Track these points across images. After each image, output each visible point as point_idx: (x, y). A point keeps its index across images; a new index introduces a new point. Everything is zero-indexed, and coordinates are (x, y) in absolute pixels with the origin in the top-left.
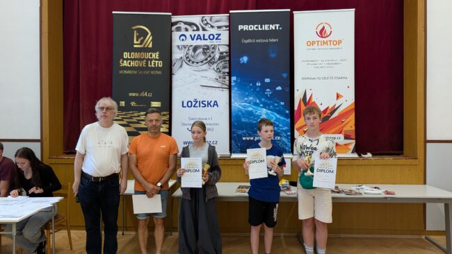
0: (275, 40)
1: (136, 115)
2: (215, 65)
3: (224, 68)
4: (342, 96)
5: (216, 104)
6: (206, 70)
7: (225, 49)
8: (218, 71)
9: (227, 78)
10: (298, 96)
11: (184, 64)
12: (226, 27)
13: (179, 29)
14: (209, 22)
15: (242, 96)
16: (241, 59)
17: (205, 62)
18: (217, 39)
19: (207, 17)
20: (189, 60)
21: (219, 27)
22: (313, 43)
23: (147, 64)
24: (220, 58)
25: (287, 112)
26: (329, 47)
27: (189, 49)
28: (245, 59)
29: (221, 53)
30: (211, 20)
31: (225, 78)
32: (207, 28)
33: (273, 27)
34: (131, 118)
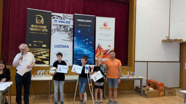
0: (90, 26)
1: (36, 49)
2: (68, 33)
3: (71, 34)
4: (110, 46)
5: (68, 47)
6: (64, 34)
7: (72, 27)
8: (69, 34)
9: (72, 37)
10: (97, 45)
11: (56, 31)
12: (72, 19)
13: (54, 18)
14: (66, 16)
15: (78, 44)
16: (78, 31)
17: (64, 31)
18: (69, 23)
19: (65, 15)
20: (58, 30)
21: (70, 19)
22: (102, 28)
23: (41, 30)
24: (70, 30)
25: (93, 51)
26: (107, 30)
27: (58, 26)
28: (79, 31)
29: (70, 28)
30: (67, 16)
31: (71, 37)
32: (65, 18)
33: (89, 21)
34: (34, 51)
